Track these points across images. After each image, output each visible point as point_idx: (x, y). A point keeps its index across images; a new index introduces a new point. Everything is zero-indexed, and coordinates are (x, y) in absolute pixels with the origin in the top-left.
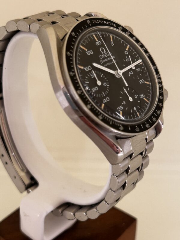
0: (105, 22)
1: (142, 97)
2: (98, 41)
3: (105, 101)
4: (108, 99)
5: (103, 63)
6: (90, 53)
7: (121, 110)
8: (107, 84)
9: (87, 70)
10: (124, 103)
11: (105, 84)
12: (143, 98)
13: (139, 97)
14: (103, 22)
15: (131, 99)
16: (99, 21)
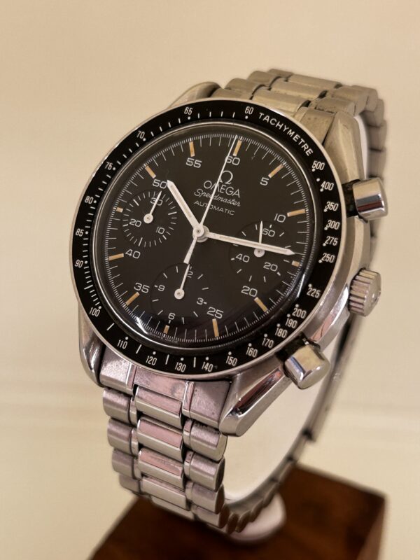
0: (291, 133)
1: (214, 313)
2: (237, 156)
3: (129, 253)
4: (136, 255)
5: (200, 196)
6: (193, 162)
7: (140, 292)
8: (165, 234)
9: (155, 184)
10: (162, 288)
11: (160, 230)
12: (214, 317)
13: (205, 308)
14: (285, 129)
15: (179, 294)
16: (276, 123)
